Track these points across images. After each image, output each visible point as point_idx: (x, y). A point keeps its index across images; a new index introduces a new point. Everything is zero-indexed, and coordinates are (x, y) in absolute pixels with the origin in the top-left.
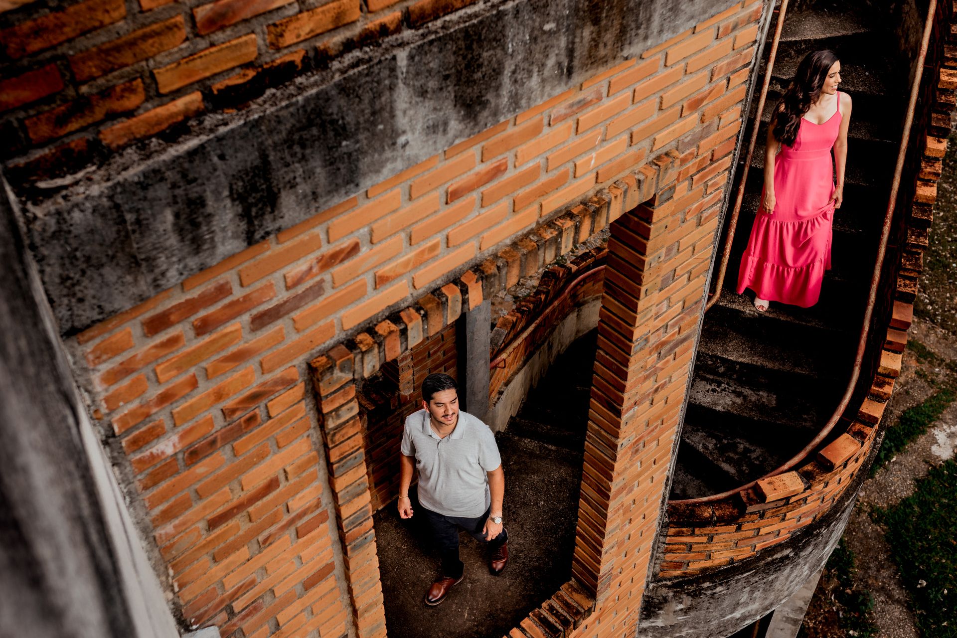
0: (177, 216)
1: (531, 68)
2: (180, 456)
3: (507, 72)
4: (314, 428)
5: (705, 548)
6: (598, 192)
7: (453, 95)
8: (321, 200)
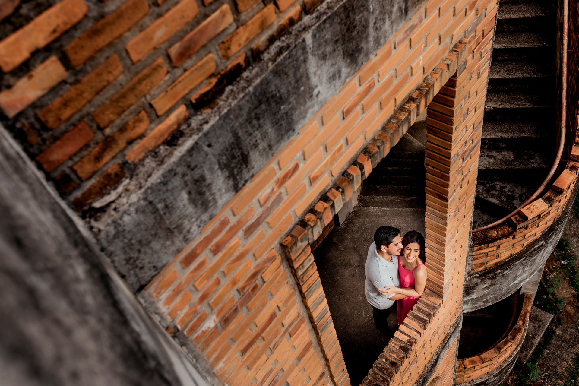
0: (189, 193)
1: (384, 17)
2: (219, 325)
3: (371, 25)
4: (290, 277)
5: (495, 252)
6: (425, 79)
7: (342, 51)
8: (274, 148)
